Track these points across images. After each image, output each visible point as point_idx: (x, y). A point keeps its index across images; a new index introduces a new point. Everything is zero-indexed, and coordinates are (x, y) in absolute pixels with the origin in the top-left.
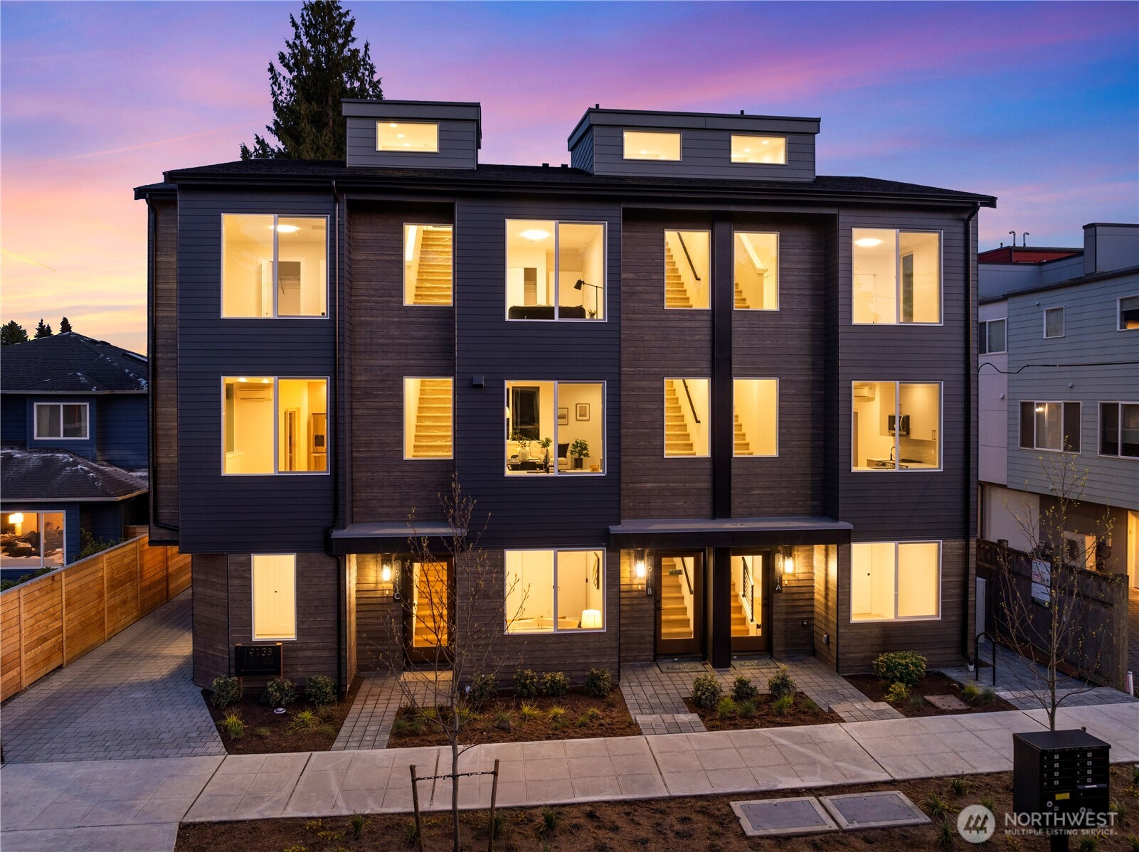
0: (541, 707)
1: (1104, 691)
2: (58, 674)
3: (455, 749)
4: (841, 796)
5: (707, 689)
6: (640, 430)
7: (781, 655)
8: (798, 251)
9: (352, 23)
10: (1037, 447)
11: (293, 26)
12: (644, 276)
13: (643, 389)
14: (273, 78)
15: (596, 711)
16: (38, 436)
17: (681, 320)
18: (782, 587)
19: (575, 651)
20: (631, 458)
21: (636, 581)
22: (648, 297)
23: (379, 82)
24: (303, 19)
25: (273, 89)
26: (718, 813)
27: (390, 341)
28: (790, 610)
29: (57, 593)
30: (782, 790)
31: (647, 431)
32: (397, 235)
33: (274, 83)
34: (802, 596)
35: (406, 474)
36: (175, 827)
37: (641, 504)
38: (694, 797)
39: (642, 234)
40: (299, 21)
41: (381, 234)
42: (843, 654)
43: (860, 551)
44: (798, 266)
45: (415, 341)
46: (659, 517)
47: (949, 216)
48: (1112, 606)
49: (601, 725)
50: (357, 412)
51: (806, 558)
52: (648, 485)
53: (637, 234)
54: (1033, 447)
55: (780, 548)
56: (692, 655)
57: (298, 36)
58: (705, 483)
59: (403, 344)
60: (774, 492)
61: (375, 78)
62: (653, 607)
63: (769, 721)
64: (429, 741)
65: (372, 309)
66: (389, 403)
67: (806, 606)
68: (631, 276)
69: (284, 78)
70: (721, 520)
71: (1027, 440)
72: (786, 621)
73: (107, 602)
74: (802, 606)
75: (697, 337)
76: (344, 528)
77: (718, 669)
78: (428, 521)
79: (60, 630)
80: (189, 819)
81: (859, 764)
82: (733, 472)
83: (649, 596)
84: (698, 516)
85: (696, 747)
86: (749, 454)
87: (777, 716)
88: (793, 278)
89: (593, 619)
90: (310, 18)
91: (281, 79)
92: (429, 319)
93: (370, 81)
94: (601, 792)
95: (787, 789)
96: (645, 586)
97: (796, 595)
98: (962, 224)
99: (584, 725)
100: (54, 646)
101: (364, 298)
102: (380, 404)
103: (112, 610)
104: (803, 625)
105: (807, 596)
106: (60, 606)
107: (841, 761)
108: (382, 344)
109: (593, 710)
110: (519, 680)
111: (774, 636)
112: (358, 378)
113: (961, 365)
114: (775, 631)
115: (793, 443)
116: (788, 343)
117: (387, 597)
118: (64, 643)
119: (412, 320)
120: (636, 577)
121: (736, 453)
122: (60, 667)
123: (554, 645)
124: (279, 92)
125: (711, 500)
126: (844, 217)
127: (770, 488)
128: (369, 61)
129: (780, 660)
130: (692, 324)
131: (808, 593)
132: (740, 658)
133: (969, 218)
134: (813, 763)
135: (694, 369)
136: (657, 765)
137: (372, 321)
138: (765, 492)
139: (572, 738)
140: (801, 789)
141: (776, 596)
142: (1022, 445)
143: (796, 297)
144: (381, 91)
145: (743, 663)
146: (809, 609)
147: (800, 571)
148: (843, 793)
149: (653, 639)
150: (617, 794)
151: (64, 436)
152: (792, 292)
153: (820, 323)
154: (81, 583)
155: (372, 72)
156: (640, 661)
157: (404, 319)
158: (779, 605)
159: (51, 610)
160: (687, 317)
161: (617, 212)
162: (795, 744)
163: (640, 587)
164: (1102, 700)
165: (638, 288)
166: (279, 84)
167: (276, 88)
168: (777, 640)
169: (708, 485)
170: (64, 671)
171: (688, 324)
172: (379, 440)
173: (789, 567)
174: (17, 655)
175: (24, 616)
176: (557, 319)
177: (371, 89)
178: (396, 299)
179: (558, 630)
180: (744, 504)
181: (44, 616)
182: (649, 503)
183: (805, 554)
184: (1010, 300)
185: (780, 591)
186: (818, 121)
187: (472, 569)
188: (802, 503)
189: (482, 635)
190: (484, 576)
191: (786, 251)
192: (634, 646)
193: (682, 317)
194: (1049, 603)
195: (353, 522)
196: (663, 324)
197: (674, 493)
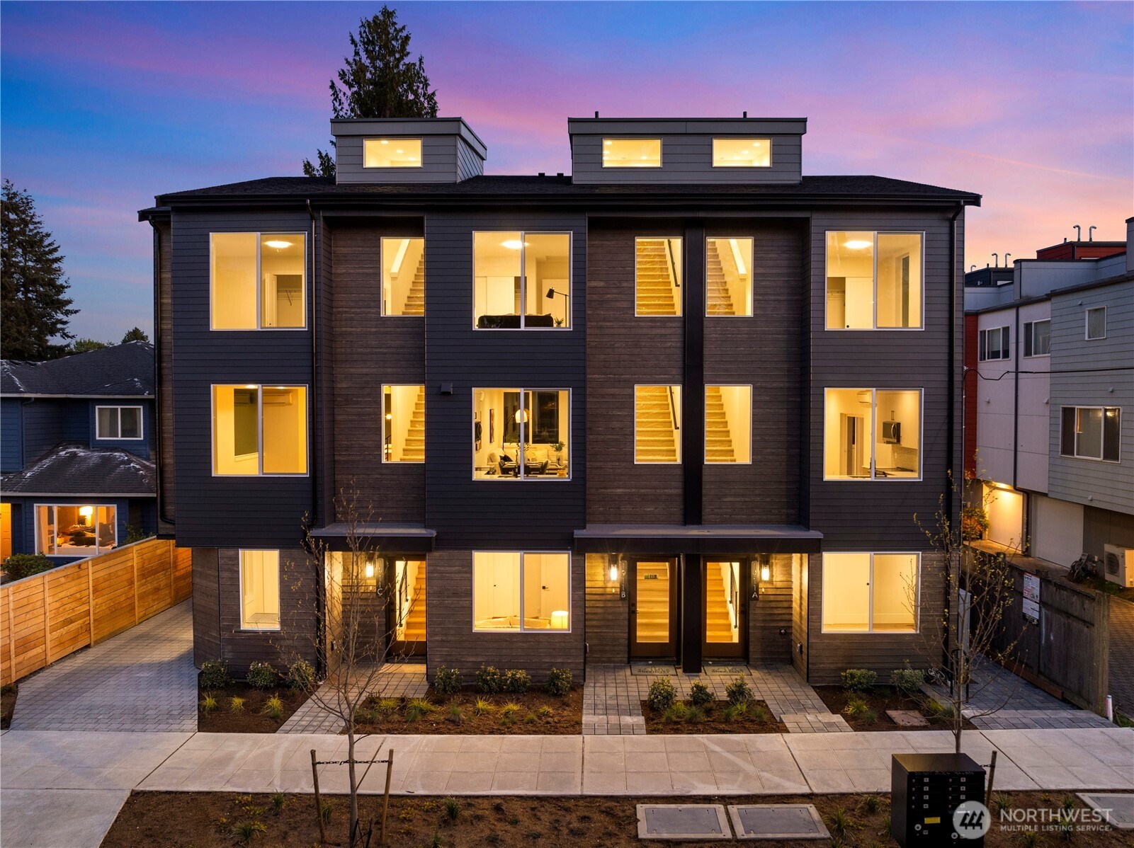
0: (498, 703)
1: (1081, 714)
2: (84, 652)
3: (351, 738)
4: (750, 806)
5: (660, 693)
6: (610, 437)
7: (758, 663)
8: (774, 256)
9: (407, 38)
10: (1078, 454)
11: (352, 44)
13: (613, 396)
14: (334, 94)
15: (551, 710)
16: (99, 437)
17: (652, 327)
18: (758, 595)
19: (541, 650)
20: (601, 464)
21: (610, 585)
22: (618, 304)
23: (433, 94)
24: (361, 37)
25: (334, 105)
26: (621, 814)
28: (768, 618)
29: (83, 580)
30: (695, 796)
31: (618, 437)
32: (374, 249)
33: (335, 99)
34: (780, 605)
35: (384, 476)
36: (128, 794)
37: (611, 510)
38: (606, 797)
39: (611, 242)
40: (357, 38)
41: (360, 249)
42: (813, 664)
43: (831, 559)
44: (774, 271)
45: (391, 350)
46: (630, 522)
47: (935, 216)
48: (1093, 625)
49: (548, 723)
50: (339, 418)
51: (784, 566)
52: (619, 490)
53: (607, 243)
54: (1073, 455)
55: (757, 555)
56: (667, 659)
57: (357, 53)
58: (676, 490)
59: (380, 353)
60: (747, 499)
61: (430, 91)
62: (627, 610)
63: (712, 728)
64: (381, 730)
65: (351, 319)
66: (368, 409)
67: (784, 614)
68: (602, 284)
69: (344, 94)
70: (691, 526)
71: (1067, 449)
72: (763, 628)
73: (137, 589)
74: (781, 614)
75: (669, 344)
76: (322, 526)
77: (688, 674)
78: (407, 521)
79: (87, 613)
80: (141, 788)
81: (783, 773)
82: (705, 478)
83: (622, 599)
84: (669, 522)
85: (628, 748)
86: (731, 461)
87: (723, 723)
88: (768, 283)
89: (560, 620)
90: (366, 35)
91: (341, 95)
92: (405, 329)
93: (425, 94)
94: (517, 787)
95: (700, 796)
96: (618, 590)
97: (773, 603)
98: (947, 224)
99: (532, 721)
100: (81, 627)
101: (344, 309)
102: (360, 410)
103: (142, 597)
104: (781, 633)
105: (785, 604)
106: (87, 592)
107: (766, 771)
108: (362, 354)
109: (546, 708)
110: (482, 676)
111: (750, 644)
112: (339, 386)
113: (945, 371)
114: (751, 639)
115: (768, 450)
116: (763, 349)
117: (371, 592)
118: (92, 625)
119: (389, 329)
120: (610, 580)
121: (709, 460)
122: (88, 647)
123: (520, 644)
124: (340, 108)
125: (682, 507)
126: (816, 220)
127: (743, 496)
128: (423, 74)
129: (755, 668)
130: (663, 331)
131: (786, 601)
132: (715, 664)
133: (954, 218)
134: (736, 771)
135: (665, 376)
136: (583, 764)
137: (352, 331)
138: (738, 499)
139: (514, 733)
140: (714, 796)
141: (752, 603)
142: (1064, 452)
143: (771, 302)
144: (435, 103)
145: (716, 668)
146: (787, 617)
147: (778, 579)
148: (756, 803)
149: (627, 642)
150: (532, 790)
151: (122, 437)
152: (767, 298)
153: (797, 329)
154: (108, 571)
155: (426, 85)
156: (614, 662)
157: (382, 329)
158: (756, 612)
159: (78, 595)
160: (658, 324)
161: (583, 221)
162: (728, 752)
163: (614, 591)
164: (1073, 723)
165: (609, 296)
166: (340, 100)
167: (337, 104)
168: (754, 648)
169: (679, 491)
170: (91, 650)
171: (659, 331)
172: (359, 444)
173: (763, 574)
174: (42, 634)
175: (48, 600)
176: (523, 328)
177: (426, 101)
178: (374, 310)
179: (525, 629)
180: (716, 511)
181: (70, 600)
182: (619, 508)
183: (783, 562)
184: (1054, 300)
185: (756, 599)
186: (803, 121)
187: (442, 569)
188: (776, 511)
189: (452, 632)
190: (453, 575)
191: (761, 255)
192: (607, 648)
193: (653, 324)
194: (1038, 620)
195: (335, 522)
196: (634, 331)
197: (644, 498)
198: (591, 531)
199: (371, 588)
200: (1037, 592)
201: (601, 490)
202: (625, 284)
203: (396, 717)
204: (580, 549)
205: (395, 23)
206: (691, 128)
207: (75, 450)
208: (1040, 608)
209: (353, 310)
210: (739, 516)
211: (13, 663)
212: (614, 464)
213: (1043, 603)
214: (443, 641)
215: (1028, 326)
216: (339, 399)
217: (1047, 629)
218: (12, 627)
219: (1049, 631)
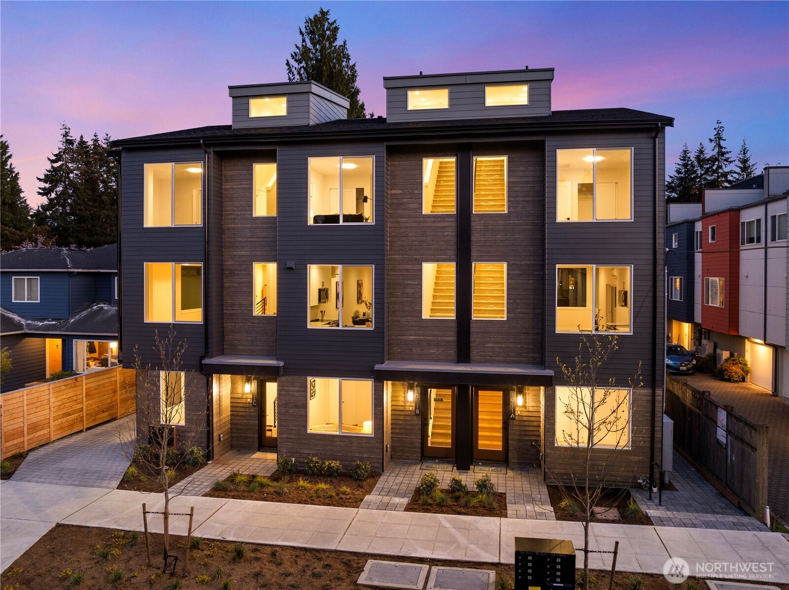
0: (314, 483)
1: (745, 520)
2: (79, 435)
3: (166, 496)
4: (448, 568)
6: (405, 299)
7: (515, 466)
8: (523, 169)
9: (336, 29)
11: (300, 34)
12: (408, 191)
13: (407, 270)
14: (289, 69)
15: (348, 490)
17: (435, 222)
18: (515, 416)
19: (353, 448)
20: (399, 318)
21: (408, 404)
22: (411, 206)
23: (354, 65)
24: (306, 29)
25: (289, 76)
26: (355, 565)
27: (245, 239)
28: (523, 433)
29: (79, 388)
30: (413, 557)
31: (411, 299)
32: (249, 172)
33: (290, 72)
34: (531, 424)
35: (254, 325)
36: (54, 525)
37: (406, 351)
38: (351, 553)
40: (304, 30)
41: (240, 172)
44: (522, 180)
45: (260, 239)
46: (419, 360)
47: (645, 135)
48: (756, 450)
49: (341, 498)
50: (225, 285)
51: (535, 395)
52: (411, 337)
53: (404, 163)
55: (514, 387)
56: (449, 459)
57: (304, 41)
58: (452, 337)
59: (253, 241)
60: (504, 346)
61: (351, 63)
62: (420, 423)
63: (453, 510)
65: (234, 219)
66: (244, 279)
67: (534, 431)
68: (400, 192)
69: (296, 68)
70: (463, 364)
72: (519, 441)
73: (119, 396)
74: (532, 431)
75: (447, 234)
76: (212, 357)
77: (460, 471)
78: (268, 355)
79: (82, 409)
80: (62, 522)
81: (485, 547)
82: (472, 330)
83: (416, 415)
84: (446, 361)
85: (385, 520)
87: (463, 507)
88: (518, 188)
90: (309, 28)
91: (293, 69)
92: (269, 225)
93: (348, 65)
94: (294, 540)
95: (417, 557)
96: (414, 408)
97: (526, 422)
98: (652, 141)
99: (331, 497)
100: (77, 419)
101: (230, 212)
102: (239, 280)
103: (124, 401)
104: (532, 445)
105: (536, 424)
106: (81, 396)
107: (474, 544)
108: (241, 242)
109: (344, 488)
110: (308, 463)
111: (509, 452)
112: (227, 263)
113: (651, 252)
114: (510, 448)
115: (519, 310)
116: (515, 236)
117: (249, 403)
118: (84, 418)
119: (258, 225)
120: (407, 402)
121: (475, 317)
122: (81, 431)
123: (340, 443)
124: (293, 78)
125: (457, 350)
126: (549, 142)
127: (497, 343)
128: (347, 52)
129: (512, 469)
130: (443, 224)
131: (536, 421)
132: (484, 465)
133: (656, 137)
134: (453, 541)
135: (444, 256)
136: (347, 529)
137: (235, 227)
138: (496, 346)
139: (314, 504)
140: (427, 559)
141: (511, 422)
143: (521, 202)
144: (356, 71)
145: (483, 468)
146: (537, 433)
147: (530, 405)
148: (456, 566)
149: (422, 445)
150: (304, 543)
152: (518, 199)
153: (540, 221)
154: (98, 383)
155: (348, 59)
156: (411, 459)
157: (254, 225)
158: (514, 429)
159: (75, 398)
160: (439, 219)
161: (382, 148)
162: (454, 528)
163: (411, 408)
164: (735, 526)
165: (405, 200)
166: (293, 73)
167: (291, 76)
168: (513, 457)
169: (454, 339)
170: (83, 433)
171: (439, 224)
172: (239, 303)
173: (518, 401)
174: (47, 422)
175: (52, 400)
176: (341, 223)
177: (349, 71)
178: (249, 213)
179: (343, 433)
180: (481, 353)
181: (68, 401)
182: (411, 350)
183: (534, 393)
185: (514, 419)
186: (552, 70)
187: (288, 388)
188: (525, 355)
189: (294, 432)
190: (295, 393)
191: (513, 169)
192: (407, 449)
193: (436, 220)
194: (725, 445)
195: (223, 354)
196: (422, 225)
197: (429, 343)
198: (388, 366)
199: (249, 400)
200: (725, 423)
201: (399, 337)
202: (416, 192)
203: (243, 488)
204: (379, 378)
205: (328, 19)
206: (470, 79)
207: (103, 305)
208: (727, 435)
209: (236, 213)
210: (497, 358)
211: (26, 438)
212: (408, 318)
213: (728, 431)
214: (288, 438)
215: (774, 218)
216: (226, 272)
217: (731, 452)
218: (25, 416)
219: (732, 452)
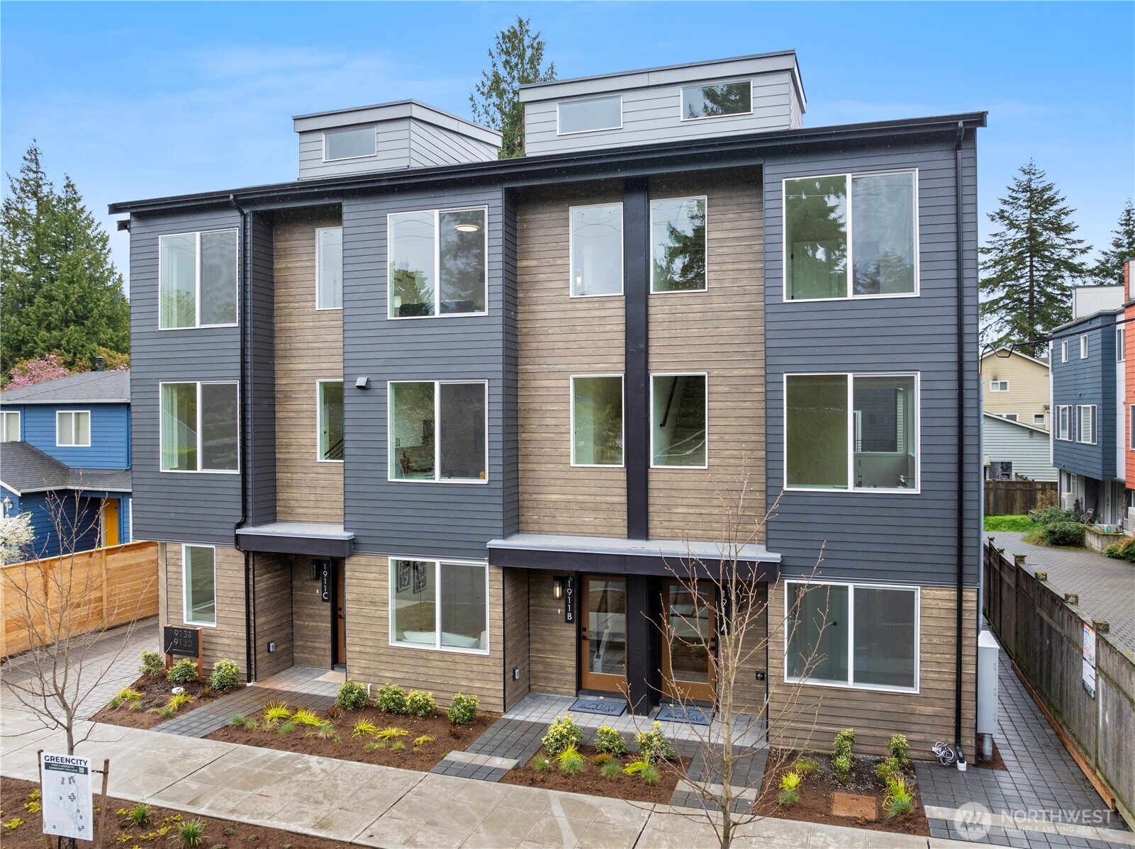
8: (733, 216)
12: (548, 262)
17: (590, 309)
19: (458, 672)
20: (535, 466)
22: (552, 285)
27: (306, 345)
31: (552, 435)
32: (310, 241)
37: (546, 518)
40: (494, 50)
41: (298, 242)
42: (773, 720)
45: (327, 345)
46: (565, 532)
50: (278, 415)
52: (554, 497)
53: (540, 216)
57: (494, 65)
58: (619, 497)
59: (316, 348)
60: (703, 512)
62: (575, 634)
65: (290, 314)
66: (305, 406)
67: (761, 654)
68: (534, 263)
70: (639, 540)
74: (757, 654)
75: (608, 328)
76: (252, 525)
82: (651, 484)
83: (568, 622)
84: (611, 534)
88: (726, 249)
96: (564, 610)
100: (92, 612)
101: (284, 305)
102: (298, 406)
104: (757, 678)
108: (299, 349)
112: (279, 382)
115: (728, 453)
116: (720, 329)
117: (318, 596)
119: (323, 323)
123: (437, 663)
125: (626, 518)
126: (771, 167)
130: (602, 313)
137: (291, 327)
138: (691, 511)
141: (721, 638)
146: (764, 658)
149: (575, 671)
152: (724, 267)
156: (561, 693)
157: (318, 323)
160: (596, 305)
161: (499, 193)
163: (559, 611)
165: (542, 276)
169: (623, 499)
171: (598, 313)
176: (437, 314)
178: (310, 304)
179: (442, 647)
180: (665, 523)
182: (554, 517)
185: (725, 633)
187: (360, 575)
189: (369, 643)
190: (370, 582)
191: (716, 217)
193: (591, 305)
195: (275, 520)
196: (570, 315)
197: (582, 507)
198: (511, 541)
199: (318, 591)
200: (1093, 653)
201: (535, 496)
202: (559, 262)
204: (496, 561)
205: (529, 32)
206: (654, 79)
209: (292, 305)
210: (693, 532)
212: (549, 466)
213: (1099, 670)
214: (361, 652)
216: (279, 396)
